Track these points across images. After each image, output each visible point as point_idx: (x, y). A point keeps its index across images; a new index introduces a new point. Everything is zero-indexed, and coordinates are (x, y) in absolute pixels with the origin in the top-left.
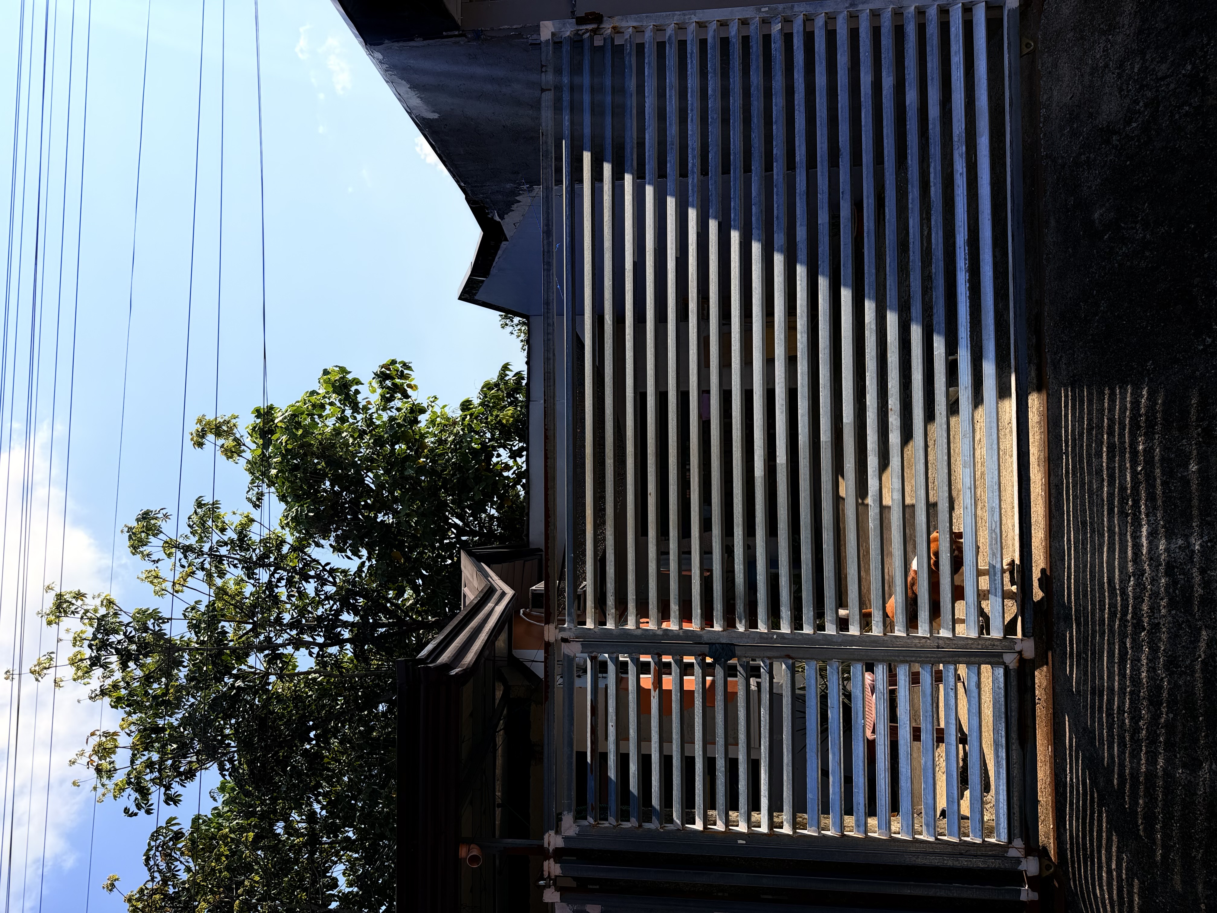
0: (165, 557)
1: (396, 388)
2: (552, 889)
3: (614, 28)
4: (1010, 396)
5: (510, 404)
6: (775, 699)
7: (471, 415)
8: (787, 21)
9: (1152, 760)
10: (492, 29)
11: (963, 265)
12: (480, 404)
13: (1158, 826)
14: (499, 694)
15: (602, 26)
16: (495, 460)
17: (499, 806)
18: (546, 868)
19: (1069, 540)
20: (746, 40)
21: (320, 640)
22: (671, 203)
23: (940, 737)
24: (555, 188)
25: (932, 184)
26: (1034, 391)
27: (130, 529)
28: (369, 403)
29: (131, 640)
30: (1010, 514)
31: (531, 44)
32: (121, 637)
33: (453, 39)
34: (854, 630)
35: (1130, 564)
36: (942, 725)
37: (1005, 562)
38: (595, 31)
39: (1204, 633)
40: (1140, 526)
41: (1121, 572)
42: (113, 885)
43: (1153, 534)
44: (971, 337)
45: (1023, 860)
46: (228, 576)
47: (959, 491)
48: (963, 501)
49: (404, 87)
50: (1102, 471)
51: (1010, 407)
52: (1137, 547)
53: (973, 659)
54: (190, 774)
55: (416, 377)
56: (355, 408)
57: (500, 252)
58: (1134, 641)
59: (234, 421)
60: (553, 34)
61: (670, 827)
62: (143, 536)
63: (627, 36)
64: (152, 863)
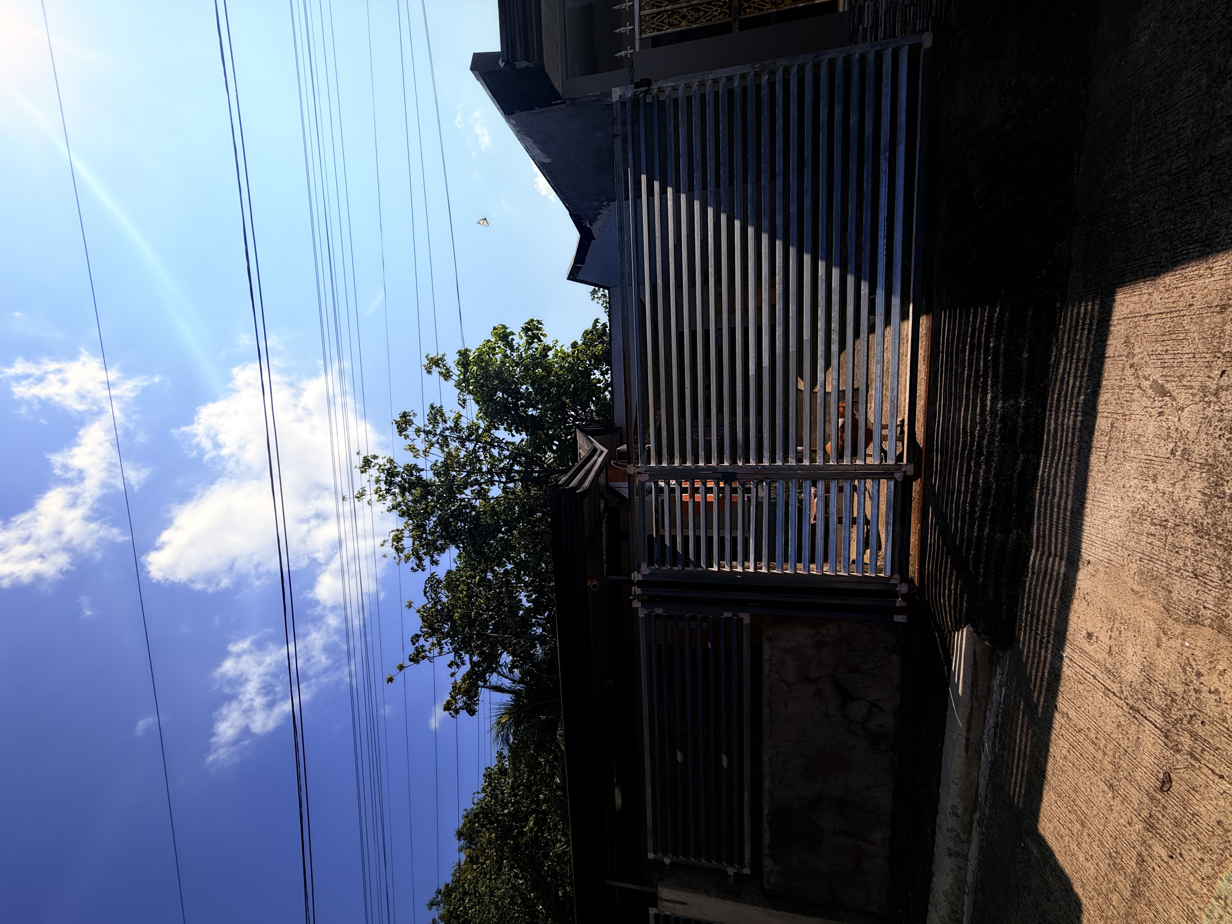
0: (417, 437)
1: (534, 336)
2: (637, 601)
3: (658, 88)
4: (908, 318)
5: (600, 343)
6: (759, 505)
7: (578, 350)
8: (772, 73)
9: (981, 529)
10: (582, 97)
11: (883, 234)
12: (583, 344)
13: (982, 565)
14: (602, 506)
15: (651, 88)
16: (592, 377)
17: (605, 562)
18: (633, 590)
19: (940, 405)
20: (744, 89)
21: (504, 480)
22: (697, 204)
23: (854, 521)
24: (624, 202)
25: (865, 180)
26: (924, 314)
27: (397, 422)
28: (519, 345)
29: (404, 480)
30: (903, 391)
31: (607, 105)
32: (399, 479)
33: (559, 106)
34: (806, 462)
35: (978, 417)
36: (855, 515)
37: (899, 420)
38: (646, 92)
39: (1022, 456)
40: (987, 393)
41: (971, 422)
42: (410, 605)
43: (994, 399)
44: (885, 281)
45: (899, 585)
46: (451, 447)
47: (872, 380)
48: (875, 385)
49: (530, 142)
50: (965, 361)
51: (908, 325)
52: (983, 406)
53: (876, 476)
54: (442, 550)
55: (546, 329)
56: (512, 350)
57: (591, 247)
58: (976, 462)
59: (445, 358)
60: (620, 96)
61: (700, 569)
62: (404, 426)
63: (667, 93)
64: (428, 595)
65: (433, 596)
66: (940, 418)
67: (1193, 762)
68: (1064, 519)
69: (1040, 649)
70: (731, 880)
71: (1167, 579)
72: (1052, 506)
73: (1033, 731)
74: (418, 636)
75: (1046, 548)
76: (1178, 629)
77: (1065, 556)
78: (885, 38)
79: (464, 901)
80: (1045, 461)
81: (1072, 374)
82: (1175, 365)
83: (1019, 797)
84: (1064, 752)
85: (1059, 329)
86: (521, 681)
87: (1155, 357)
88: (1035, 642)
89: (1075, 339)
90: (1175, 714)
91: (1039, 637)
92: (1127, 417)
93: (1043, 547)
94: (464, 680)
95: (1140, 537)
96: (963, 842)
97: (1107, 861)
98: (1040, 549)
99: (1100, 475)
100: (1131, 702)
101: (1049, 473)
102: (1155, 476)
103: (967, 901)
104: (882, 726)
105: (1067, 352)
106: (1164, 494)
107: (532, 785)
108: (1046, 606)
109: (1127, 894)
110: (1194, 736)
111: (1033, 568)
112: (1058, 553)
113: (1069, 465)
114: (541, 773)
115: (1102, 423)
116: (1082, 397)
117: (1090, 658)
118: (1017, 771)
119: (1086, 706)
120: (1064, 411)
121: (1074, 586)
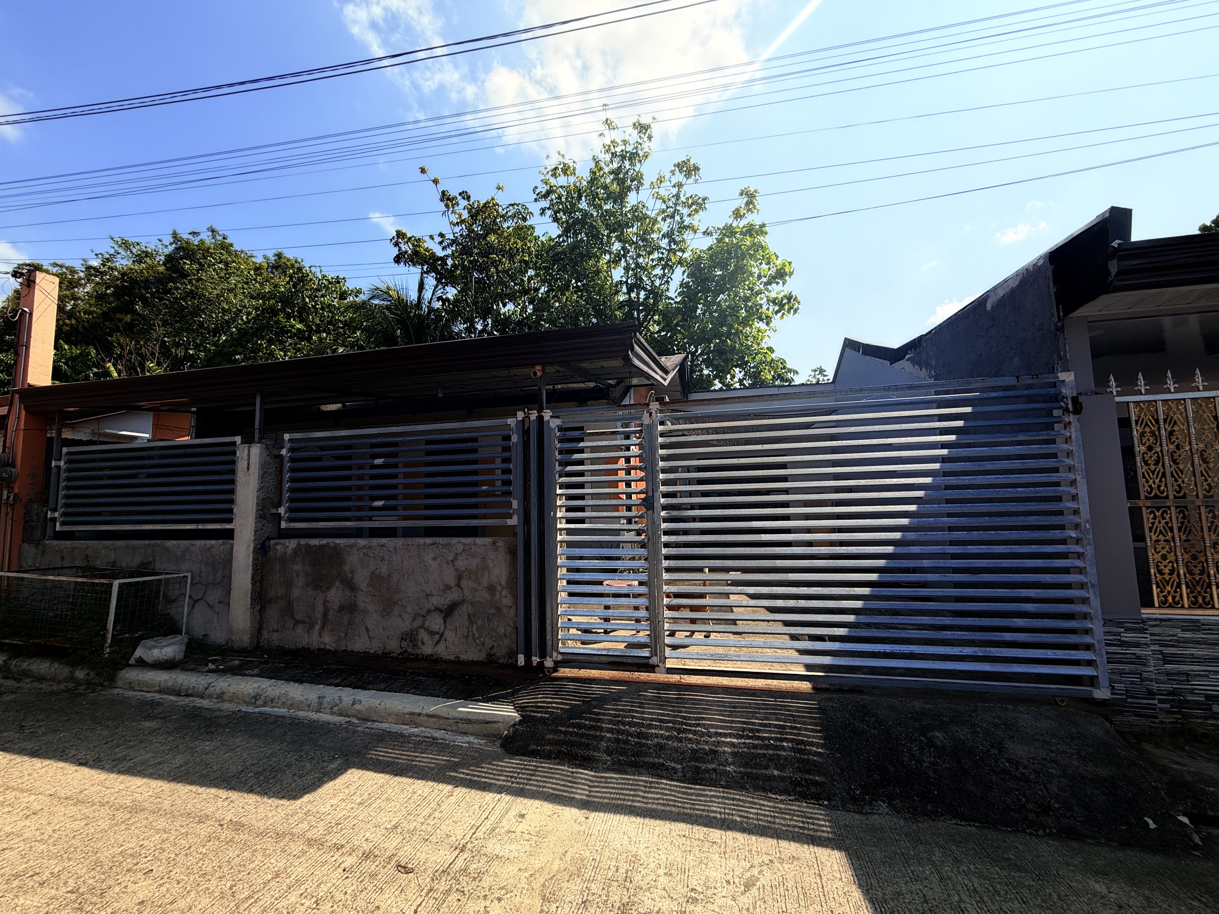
0: (673, 184)
1: (782, 306)
2: (523, 416)
3: (1070, 423)
4: (808, 671)
5: (773, 376)
6: (617, 532)
7: (765, 354)
8: (1078, 541)
9: (609, 730)
10: (1065, 339)
11: (897, 648)
12: (772, 358)
13: (576, 730)
15: (1071, 414)
16: (737, 370)
18: (534, 412)
19: (724, 698)
20: (1061, 513)
21: (630, 281)
22: (936, 466)
23: (607, 620)
24: (933, 391)
25: (954, 632)
26: (813, 685)
27: (689, 160)
29: (627, 172)
30: (734, 666)
31: (1053, 367)
32: (628, 167)
33: (1056, 313)
34: (665, 576)
35: (714, 730)
36: (613, 622)
38: (1066, 410)
39: (680, 766)
40: (737, 739)
41: (709, 725)
42: (500, 188)
43: (733, 745)
44: (847, 651)
45: (551, 659)
46: (662, 223)
47: (744, 638)
48: (740, 640)
49: (1013, 284)
50: (768, 720)
51: (800, 671)
52: (725, 735)
54: (556, 220)
55: (789, 318)
56: (767, 283)
57: (881, 360)
58: (672, 728)
59: (756, 211)
60: (1063, 381)
62: (685, 169)
63: (1063, 432)
64: (511, 208)
65: (510, 214)
66: (710, 698)
67: (425, 891)
68: (624, 800)
69: (505, 776)
70: (274, 511)
71: (579, 880)
72: (635, 790)
73: (433, 768)
74: (468, 198)
75: (596, 784)
76: (537, 886)
77: (591, 799)
78: (1107, 653)
79: (220, 263)
80: (677, 786)
81: (759, 811)
82: (775, 896)
83: (376, 755)
84: (419, 792)
85: (802, 802)
86: (431, 310)
87: (781, 880)
88: (511, 772)
89: (794, 815)
90: (463, 880)
91: (516, 775)
92: (723, 855)
93: (596, 782)
94: (427, 250)
95: (614, 861)
96: (331, 709)
97: (334, 821)
98: (595, 779)
99: (668, 831)
100: (469, 846)
101: (665, 789)
102: (671, 875)
103: (283, 711)
104: (423, 643)
105: (780, 809)
106: (655, 881)
107: (334, 325)
108: (544, 782)
109: (309, 835)
110: (448, 892)
111: (577, 773)
112: (592, 794)
113: (674, 806)
114: (345, 333)
115: (716, 834)
116: (738, 819)
117: (503, 816)
118: (398, 754)
119: (460, 811)
120: (724, 804)
121: (565, 805)
